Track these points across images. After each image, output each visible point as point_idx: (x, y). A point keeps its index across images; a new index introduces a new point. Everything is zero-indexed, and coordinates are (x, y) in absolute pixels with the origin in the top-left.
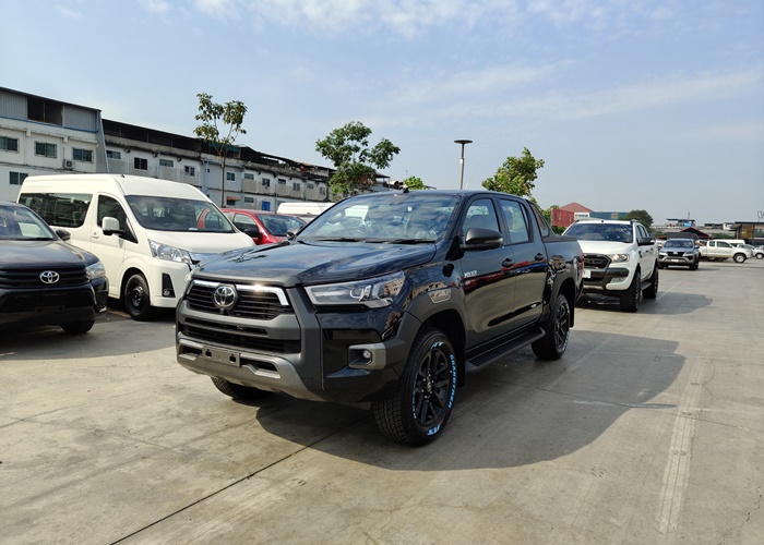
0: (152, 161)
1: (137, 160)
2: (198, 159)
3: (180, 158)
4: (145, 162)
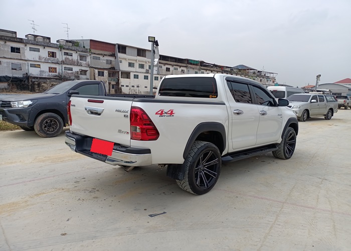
0: (172, 68)
1: (167, 68)
2: (186, 67)
3: (180, 66)
4: (169, 68)
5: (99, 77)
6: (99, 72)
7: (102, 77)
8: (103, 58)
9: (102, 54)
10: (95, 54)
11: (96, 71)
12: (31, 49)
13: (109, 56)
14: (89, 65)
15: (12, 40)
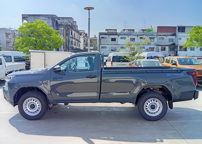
5: (162, 51)
6: (162, 48)
7: (164, 51)
8: (166, 38)
9: (165, 35)
10: (160, 35)
11: (160, 47)
12: (121, 38)
13: (171, 35)
14: (156, 44)
15: (112, 34)
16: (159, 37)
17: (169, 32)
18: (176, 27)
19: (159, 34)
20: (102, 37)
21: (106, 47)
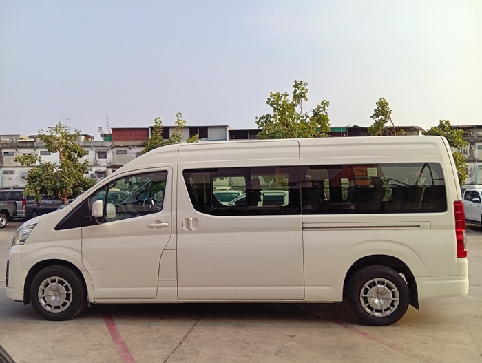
8: (131, 151)
12: (42, 153)
13: (138, 146)
14: (110, 163)
15: (24, 145)
16: (115, 150)
17: (137, 140)
18: (147, 129)
19: (116, 143)
20: (5, 152)
21: (12, 173)
